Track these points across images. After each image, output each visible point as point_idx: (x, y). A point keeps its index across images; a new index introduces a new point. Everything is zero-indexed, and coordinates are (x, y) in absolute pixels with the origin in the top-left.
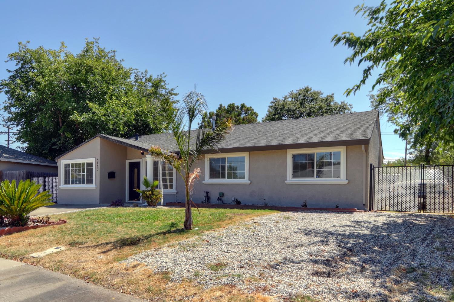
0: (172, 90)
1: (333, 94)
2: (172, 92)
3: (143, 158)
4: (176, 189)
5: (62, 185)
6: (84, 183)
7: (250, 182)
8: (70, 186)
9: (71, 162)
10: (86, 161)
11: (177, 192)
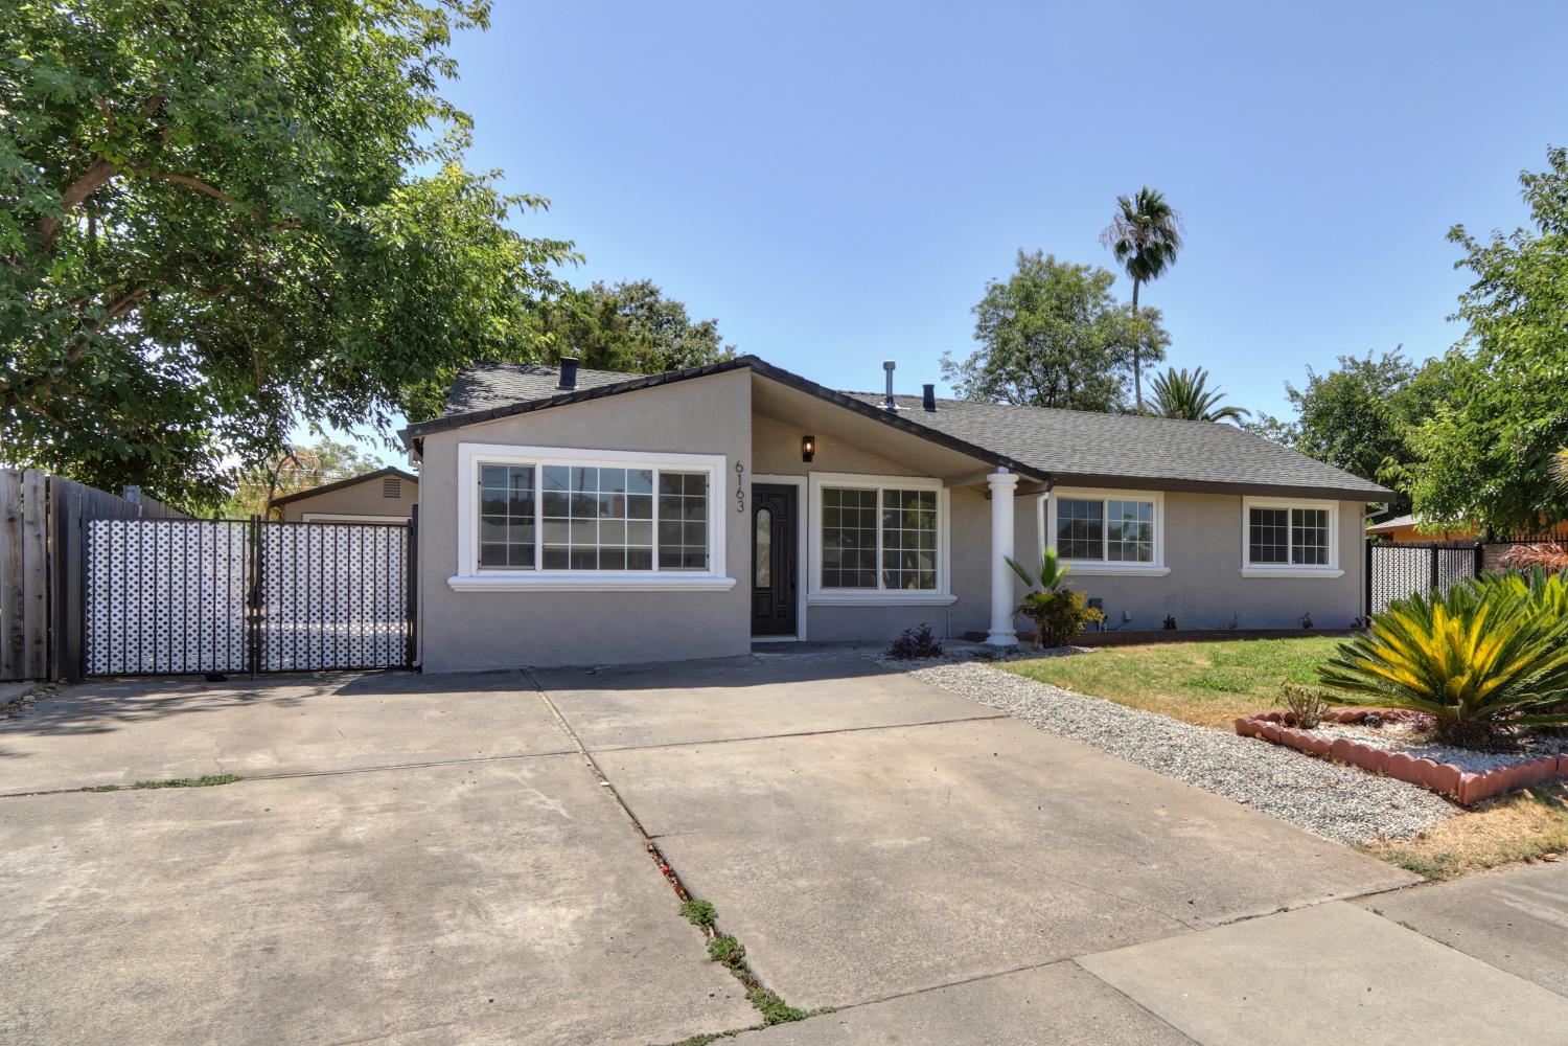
3: (812, 474)
4: (953, 591)
5: (470, 574)
6: (649, 566)
7: (1168, 570)
8: (538, 578)
9: (540, 458)
10: (658, 463)
11: (955, 598)
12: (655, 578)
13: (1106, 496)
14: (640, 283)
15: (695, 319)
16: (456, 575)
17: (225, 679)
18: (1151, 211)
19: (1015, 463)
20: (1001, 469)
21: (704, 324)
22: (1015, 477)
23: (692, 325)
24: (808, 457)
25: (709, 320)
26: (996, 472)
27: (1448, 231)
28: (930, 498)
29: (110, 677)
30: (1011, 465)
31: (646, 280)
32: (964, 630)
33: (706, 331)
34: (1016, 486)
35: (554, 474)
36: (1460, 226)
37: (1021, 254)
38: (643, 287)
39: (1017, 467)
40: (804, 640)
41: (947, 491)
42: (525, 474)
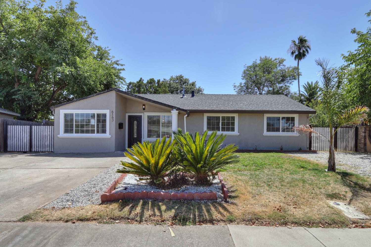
0: (118, 61)
1: (195, 82)
2: (117, 62)
3: (145, 113)
5: (62, 134)
6: (94, 133)
7: (239, 134)
8: (74, 135)
9: (74, 112)
10: (96, 112)
12: (95, 135)
13: (221, 115)
14: (180, 75)
15: (191, 82)
16: (59, 135)
17: (26, 153)
18: (302, 41)
19: (177, 108)
21: (193, 82)
22: (178, 112)
23: (190, 83)
24: (144, 109)
25: (194, 81)
26: (173, 110)
27: (351, 30)
29: (10, 152)
30: (176, 108)
31: (181, 74)
33: (193, 84)
34: (178, 114)
35: (77, 115)
36: (355, 28)
37: (261, 58)
38: (180, 76)
39: (178, 109)
42: (72, 115)
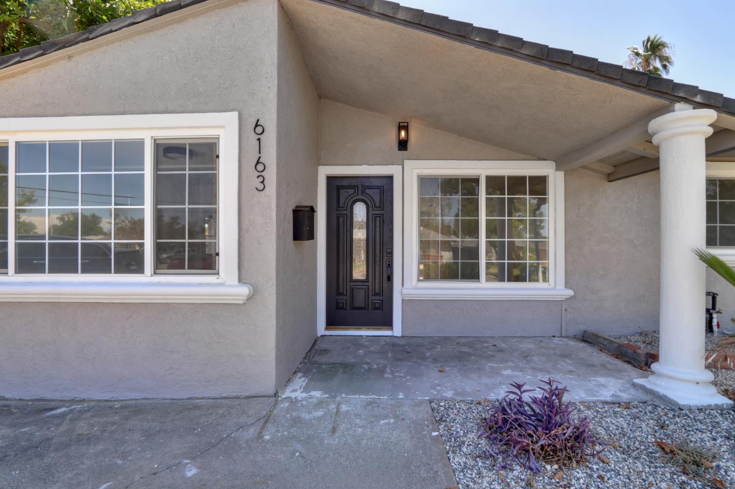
3: (406, 162)
4: (567, 285)
6: (140, 269)
8: (10, 284)
9: (13, 132)
10: (152, 129)
11: (570, 293)
12: (148, 285)
18: (655, 46)
20: (678, 106)
24: (403, 145)
26: (670, 112)
28: (539, 185)
32: (582, 328)
35: (29, 152)
40: (399, 334)
41: (561, 175)
